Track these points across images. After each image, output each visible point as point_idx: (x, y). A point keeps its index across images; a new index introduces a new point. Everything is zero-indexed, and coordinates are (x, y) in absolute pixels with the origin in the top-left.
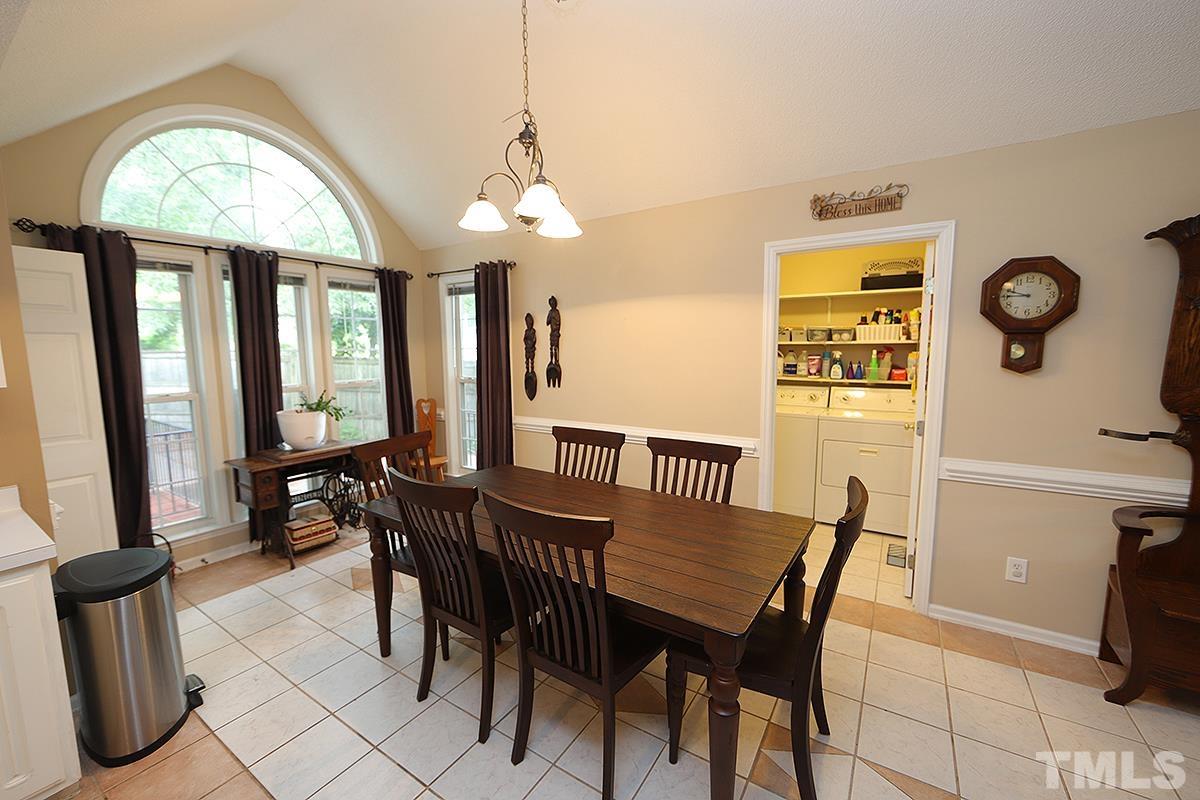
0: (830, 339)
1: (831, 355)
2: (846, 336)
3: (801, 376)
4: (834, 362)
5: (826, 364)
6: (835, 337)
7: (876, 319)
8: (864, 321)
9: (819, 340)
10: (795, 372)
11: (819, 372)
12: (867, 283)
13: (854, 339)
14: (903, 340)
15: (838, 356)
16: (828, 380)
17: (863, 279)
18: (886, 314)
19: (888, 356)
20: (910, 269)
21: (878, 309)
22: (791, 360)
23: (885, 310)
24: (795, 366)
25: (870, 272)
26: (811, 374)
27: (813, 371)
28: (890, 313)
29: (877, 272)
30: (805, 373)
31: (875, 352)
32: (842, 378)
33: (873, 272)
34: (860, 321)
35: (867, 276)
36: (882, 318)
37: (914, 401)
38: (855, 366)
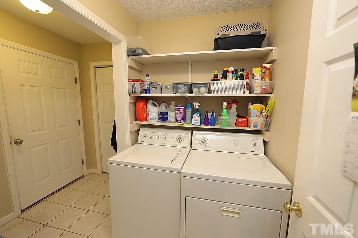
0: (191, 92)
1: (192, 106)
2: (203, 90)
3: (171, 122)
4: (194, 111)
5: (189, 113)
6: (195, 90)
7: (225, 76)
8: (216, 78)
9: (183, 93)
10: (167, 119)
11: (184, 119)
12: (219, 43)
13: (209, 92)
14: (247, 94)
15: (197, 107)
16: (190, 126)
17: (216, 40)
18: (233, 72)
19: (234, 107)
20: (254, 30)
21: (226, 69)
22: (163, 109)
23: (232, 69)
24: (167, 114)
25: (221, 33)
26: (177, 121)
27: (179, 118)
28: (236, 71)
29: (227, 33)
30: (173, 119)
31: (225, 104)
32: (201, 124)
33: (224, 33)
34: (213, 78)
35: (219, 36)
36: (230, 75)
37: (255, 145)
38: (210, 114)
